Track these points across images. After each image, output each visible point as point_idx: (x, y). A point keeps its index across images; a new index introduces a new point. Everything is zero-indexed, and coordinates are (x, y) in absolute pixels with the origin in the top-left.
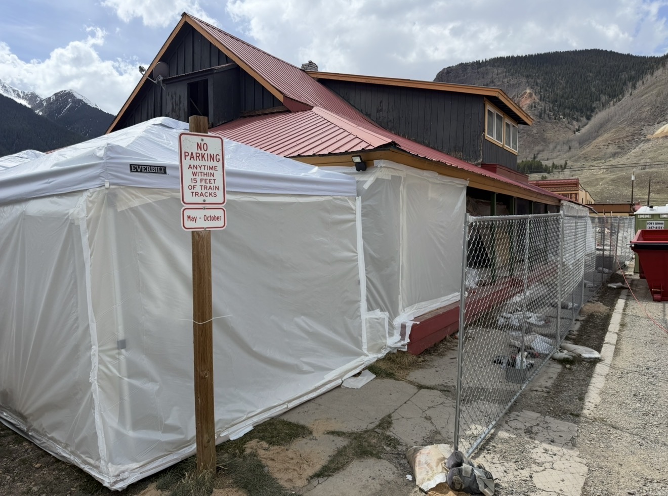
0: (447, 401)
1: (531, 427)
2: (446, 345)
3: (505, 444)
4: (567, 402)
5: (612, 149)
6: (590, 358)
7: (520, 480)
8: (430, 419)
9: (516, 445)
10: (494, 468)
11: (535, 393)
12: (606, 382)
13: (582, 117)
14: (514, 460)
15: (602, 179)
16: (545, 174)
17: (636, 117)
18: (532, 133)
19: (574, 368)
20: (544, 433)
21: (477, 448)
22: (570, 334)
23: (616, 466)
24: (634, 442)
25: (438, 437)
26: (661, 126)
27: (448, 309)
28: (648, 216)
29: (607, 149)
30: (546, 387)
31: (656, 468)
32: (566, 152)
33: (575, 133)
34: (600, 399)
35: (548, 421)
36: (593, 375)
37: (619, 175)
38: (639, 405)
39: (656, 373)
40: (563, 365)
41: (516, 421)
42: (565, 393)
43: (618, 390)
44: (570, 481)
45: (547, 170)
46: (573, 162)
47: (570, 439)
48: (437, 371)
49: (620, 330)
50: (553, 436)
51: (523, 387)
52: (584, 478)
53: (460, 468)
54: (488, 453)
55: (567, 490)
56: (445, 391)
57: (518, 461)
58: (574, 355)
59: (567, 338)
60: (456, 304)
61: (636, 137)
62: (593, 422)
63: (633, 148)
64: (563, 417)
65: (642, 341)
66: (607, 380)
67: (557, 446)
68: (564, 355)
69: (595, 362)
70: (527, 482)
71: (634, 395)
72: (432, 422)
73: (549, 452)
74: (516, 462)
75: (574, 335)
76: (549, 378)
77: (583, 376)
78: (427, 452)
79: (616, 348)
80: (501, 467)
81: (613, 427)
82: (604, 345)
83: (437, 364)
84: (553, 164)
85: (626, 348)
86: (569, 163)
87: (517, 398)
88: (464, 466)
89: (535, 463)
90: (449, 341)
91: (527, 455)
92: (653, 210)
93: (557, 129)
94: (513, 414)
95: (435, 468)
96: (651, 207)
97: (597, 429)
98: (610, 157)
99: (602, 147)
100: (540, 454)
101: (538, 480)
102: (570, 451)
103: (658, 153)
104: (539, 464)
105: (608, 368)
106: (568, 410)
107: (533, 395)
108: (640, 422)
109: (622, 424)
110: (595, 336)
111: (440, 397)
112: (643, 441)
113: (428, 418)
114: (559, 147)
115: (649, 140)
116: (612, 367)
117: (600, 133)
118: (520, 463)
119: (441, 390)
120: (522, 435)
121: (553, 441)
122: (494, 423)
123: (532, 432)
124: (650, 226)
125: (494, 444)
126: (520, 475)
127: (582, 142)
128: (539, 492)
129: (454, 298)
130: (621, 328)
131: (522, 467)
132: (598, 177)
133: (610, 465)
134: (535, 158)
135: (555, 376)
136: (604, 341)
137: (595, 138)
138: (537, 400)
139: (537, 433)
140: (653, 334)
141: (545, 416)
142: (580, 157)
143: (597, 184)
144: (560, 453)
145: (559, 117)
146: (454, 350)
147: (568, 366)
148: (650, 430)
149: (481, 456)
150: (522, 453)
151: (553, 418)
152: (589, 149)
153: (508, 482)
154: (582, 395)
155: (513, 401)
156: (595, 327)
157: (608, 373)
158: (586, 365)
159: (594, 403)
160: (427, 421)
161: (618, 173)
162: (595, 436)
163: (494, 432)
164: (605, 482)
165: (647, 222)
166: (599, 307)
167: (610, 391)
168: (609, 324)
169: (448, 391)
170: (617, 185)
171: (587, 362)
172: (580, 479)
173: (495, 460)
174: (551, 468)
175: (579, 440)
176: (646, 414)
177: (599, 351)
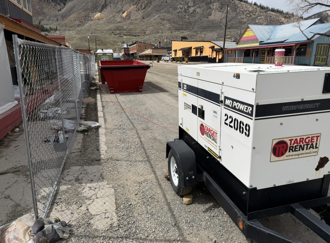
0: (20, 178)
1: (78, 176)
2: (9, 138)
3: (66, 194)
4: (92, 154)
5: (77, 22)
6: (95, 127)
7: (82, 215)
8: (9, 198)
9: (73, 192)
10: (64, 214)
11: (73, 154)
12: (106, 137)
13: (61, 3)
14: (75, 203)
15: (75, 37)
16: (47, 33)
17: (86, 8)
18: (36, 8)
19: (89, 134)
20: (86, 177)
21: (49, 205)
22: (81, 116)
23: (125, 181)
24: (128, 165)
25: (19, 209)
26: (97, 14)
27: (6, 115)
28: (101, 54)
29: (75, 22)
30: (78, 149)
31: (140, 175)
32: (56, 22)
33: (59, 12)
34: (106, 147)
35: (86, 169)
36: (99, 135)
37: (82, 36)
38: (123, 145)
39: (124, 127)
40: (83, 134)
41: (68, 176)
42: (89, 149)
43: (113, 140)
44: (108, 202)
45: (47, 30)
46: (60, 27)
47: (100, 175)
48: (6, 159)
49: (103, 110)
50: (91, 177)
51: (67, 153)
52: (114, 196)
53: (43, 230)
54: (58, 205)
55: (108, 208)
56: (16, 172)
57: (77, 202)
58: (87, 127)
59: (81, 118)
60: (11, 110)
61: (87, 18)
62: (107, 161)
63: (86, 23)
64: (92, 164)
65: (113, 113)
66: (106, 136)
67: (95, 182)
68: (82, 128)
69: (98, 128)
70: (86, 214)
71: (120, 140)
72: (11, 199)
73: (93, 188)
74: (76, 203)
75: (84, 116)
76: (79, 143)
77: (95, 137)
78: (14, 228)
79: (104, 119)
80: (68, 211)
81: (117, 160)
82: (99, 118)
83: (5, 154)
84: (50, 27)
85: (108, 117)
86: (58, 28)
87: (65, 161)
88: (46, 226)
89: (87, 199)
90: (11, 136)
91: (81, 195)
92: (103, 51)
93: (50, 8)
94: (66, 172)
95: (23, 239)
96: (102, 50)
97: (110, 164)
98: (77, 27)
99: (73, 21)
100: (87, 192)
101: (93, 210)
102: (102, 183)
103: (96, 26)
104: (89, 199)
105: (104, 130)
106: (94, 159)
107: (73, 156)
108: (126, 153)
109: (120, 157)
110: (93, 114)
111: (13, 178)
112: (131, 163)
113: (7, 197)
114: (52, 18)
115: (92, 20)
116: (106, 129)
117: (71, 14)
118: (78, 203)
119: (13, 172)
120: (74, 183)
121: (92, 181)
122: (56, 183)
123: (79, 179)
124: (103, 59)
125: (59, 197)
126: (81, 211)
127: (64, 17)
128: (95, 217)
129: (9, 107)
130: (103, 108)
131: (81, 205)
132: (73, 36)
133: (122, 182)
134: (39, 23)
135: (81, 141)
136: (98, 116)
137: (69, 16)
138: (76, 158)
139: (82, 179)
140: (116, 109)
141: (83, 167)
142: (63, 25)
143: (73, 40)
144: (98, 187)
145: (50, 1)
146: (16, 140)
147: (86, 133)
148: (132, 156)
149: (54, 209)
150: (78, 195)
151: (88, 166)
152: (67, 21)
153: (75, 220)
154: (98, 148)
155: (63, 164)
156: (92, 110)
157: (105, 132)
158: (94, 131)
159: (105, 150)
160: (6, 200)
161: (81, 34)
162: (111, 168)
163: (57, 189)
164: (124, 193)
165: (102, 57)
166: (90, 99)
167: (109, 142)
168: (98, 107)
169: (19, 171)
170: (82, 41)
171: (95, 129)
172: (113, 198)
173: (64, 208)
174: (96, 198)
175: (104, 174)
176: (127, 149)
177: (98, 122)
